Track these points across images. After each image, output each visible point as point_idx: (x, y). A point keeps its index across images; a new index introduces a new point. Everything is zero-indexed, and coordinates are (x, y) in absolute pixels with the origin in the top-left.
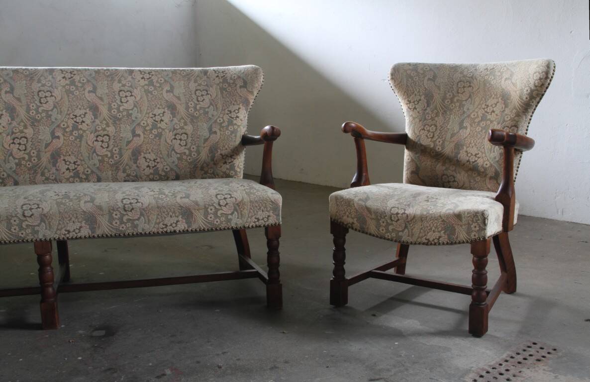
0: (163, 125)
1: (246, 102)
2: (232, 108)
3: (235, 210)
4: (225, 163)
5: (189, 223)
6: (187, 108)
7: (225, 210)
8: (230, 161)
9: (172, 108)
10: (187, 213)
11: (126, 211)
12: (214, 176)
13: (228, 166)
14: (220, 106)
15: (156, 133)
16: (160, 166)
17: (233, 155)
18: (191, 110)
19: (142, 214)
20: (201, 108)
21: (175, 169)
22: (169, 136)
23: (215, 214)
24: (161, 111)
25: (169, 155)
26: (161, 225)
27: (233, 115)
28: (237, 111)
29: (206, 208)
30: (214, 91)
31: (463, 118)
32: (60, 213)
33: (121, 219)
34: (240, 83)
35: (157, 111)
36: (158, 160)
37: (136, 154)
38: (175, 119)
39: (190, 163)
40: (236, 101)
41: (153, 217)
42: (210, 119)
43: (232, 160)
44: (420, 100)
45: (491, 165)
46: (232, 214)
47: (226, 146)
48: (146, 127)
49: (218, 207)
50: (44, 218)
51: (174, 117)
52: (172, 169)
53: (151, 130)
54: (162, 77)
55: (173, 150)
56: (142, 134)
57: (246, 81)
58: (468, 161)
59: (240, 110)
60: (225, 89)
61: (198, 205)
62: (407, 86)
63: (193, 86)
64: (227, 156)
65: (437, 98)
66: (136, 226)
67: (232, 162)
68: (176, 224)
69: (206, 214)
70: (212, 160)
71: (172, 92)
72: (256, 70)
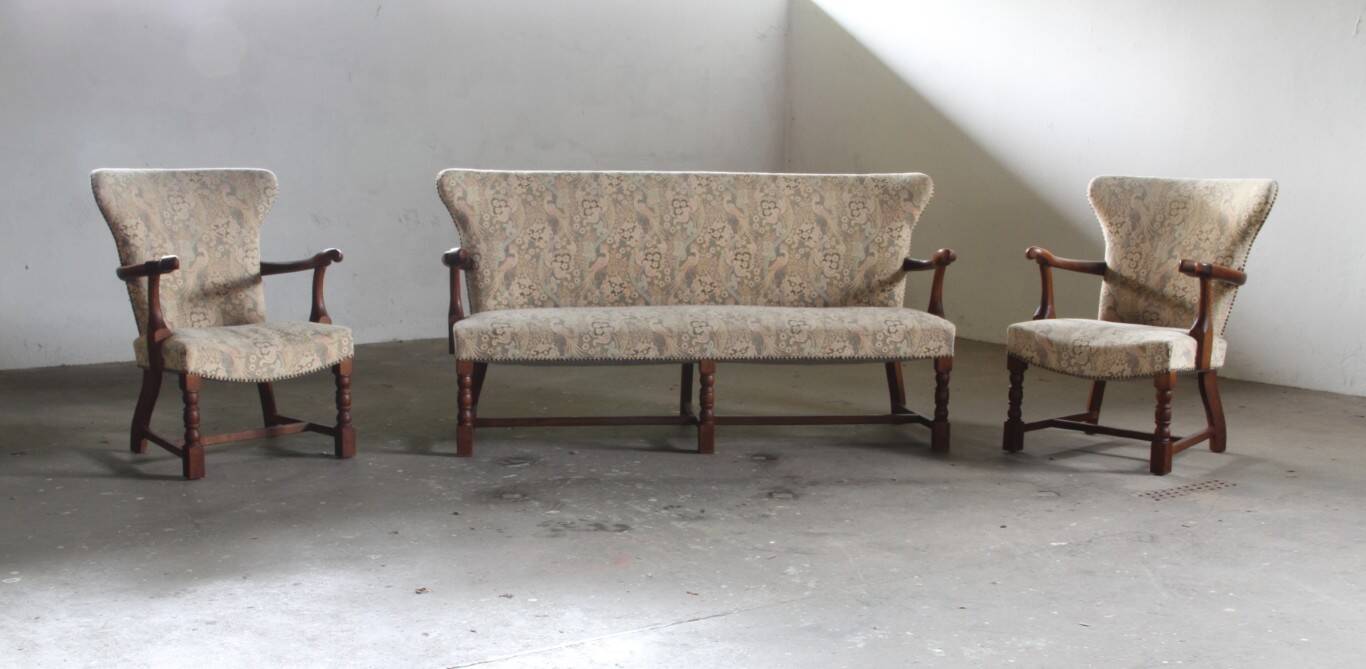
0: (811, 243)
1: (911, 218)
2: (893, 225)
3: (905, 338)
4: (883, 291)
5: (856, 349)
6: (840, 223)
7: (895, 338)
8: (888, 289)
9: (823, 223)
10: (855, 338)
11: (793, 333)
12: (869, 304)
13: (886, 294)
14: (879, 223)
15: (803, 253)
16: (806, 292)
17: (892, 282)
18: (845, 227)
19: (809, 338)
20: (856, 224)
21: (823, 294)
22: (818, 256)
23: (884, 341)
24: (809, 227)
25: (817, 279)
26: (827, 350)
27: (895, 234)
28: (899, 230)
29: (875, 334)
30: (872, 204)
31: (1172, 245)
32: (729, 332)
33: (787, 341)
34: (904, 195)
35: (804, 227)
36: (805, 285)
37: (779, 276)
38: (825, 237)
39: (842, 290)
40: (898, 217)
41: (820, 342)
42: (867, 237)
43: (892, 287)
44: (1123, 223)
46: (901, 342)
47: (885, 272)
48: (791, 245)
49: (887, 334)
50: (713, 335)
51: (824, 234)
53: (798, 248)
54: (810, 186)
55: (822, 273)
56: (787, 254)
57: (911, 192)
58: (1175, 296)
59: (903, 228)
60: (886, 202)
61: (867, 331)
62: (1109, 204)
63: (847, 197)
64: (886, 283)
65: (1145, 220)
66: (802, 350)
67: (891, 290)
68: (842, 350)
69: (874, 340)
70: (868, 287)
71: (823, 205)
72: (923, 181)
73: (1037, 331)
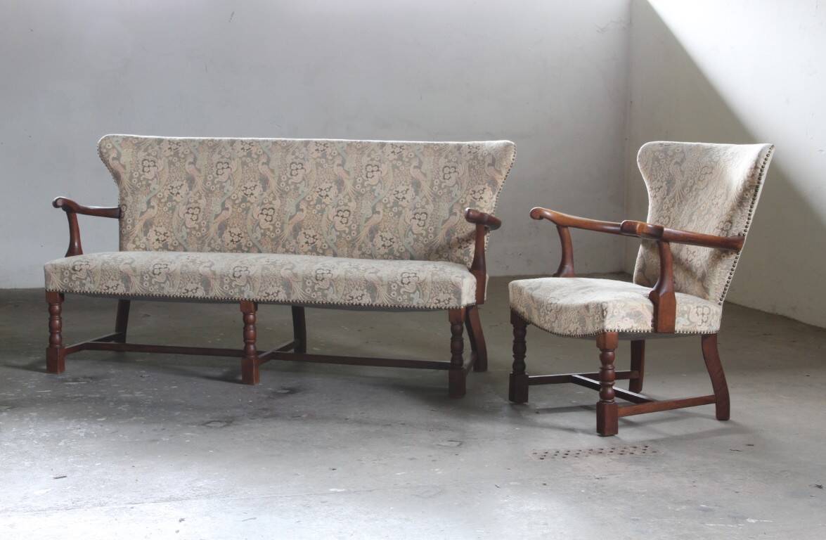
0: (404, 203)
1: (493, 183)
2: (477, 188)
3: (418, 289)
4: (460, 247)
5: (373, 297)
6: (432, 186)
7: (408, 288)
8: (465, 246)
9: (417, 185)
10: (371, 287)
11: (317, 280)
12: (448, 259)
13: (463, 252)
14: (465, 185)
15: (396, 211)
16: (395, 246)
17: (470, 240)
18: (436, 189)
19: (331, 285)
20: (445, 186)
21: (410, 250)
22: (408, 214)
23: (398, 291)
24: (405, 188)
25: (406, 236)
26: (348, 297)
27: (477, 195)
28: (481, 192)
29: (389, 285)
30: (462, 168)
32: (262, 276)
33: (313, 287)
34: (489, 160)
35: (401, 188)
36: (395, 240)
37: (373, 232)
38: (417, 197)
39: (426, 246)
40: (482, 180)
41: (341, 289)
42: (453, 199)
43: (468, 244)
44: (661, 187)
45: (701, 266)
46: (414, 293)
47: (464, 230)
48: (387, 204)
49: (400, 284)
50: (249, 279)
51: (416, 195)
52: (407, 250)
53: (392, 207)
54: (412, 152)
55: (411, 230)
56: (382, 211)
57: (495, 159)
59: (485, 190)
60: (474, 167)
62: (652, 170)
63: (442, 162)
64: (463, 240)
65: (678, 184)
66: (325, 296)
67: (467, 246)
68: (361, 297)
69: (390, 290)
70: (448, 243)
71: (420, 168)
72: (507, 146)
73: (527, 288)
